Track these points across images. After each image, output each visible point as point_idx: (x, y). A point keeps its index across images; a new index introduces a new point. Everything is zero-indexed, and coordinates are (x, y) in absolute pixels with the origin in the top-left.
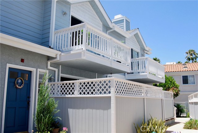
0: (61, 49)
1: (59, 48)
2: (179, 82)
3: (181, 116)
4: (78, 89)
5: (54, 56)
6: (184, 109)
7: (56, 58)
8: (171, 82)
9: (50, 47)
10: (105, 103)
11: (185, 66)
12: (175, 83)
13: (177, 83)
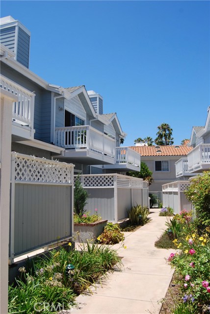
0: (62, 146)
1: (60, 144)
2: (151, 168)
3: (153, 207)
4: (84, 181)
5: (60, 153)
6: (156, 200)
7: (61, 154)
8: (144, 169)
9: (52, 144)
10: (109, 194)
11: (159, 149)
12: (148, 169)
13: (150, 171)
